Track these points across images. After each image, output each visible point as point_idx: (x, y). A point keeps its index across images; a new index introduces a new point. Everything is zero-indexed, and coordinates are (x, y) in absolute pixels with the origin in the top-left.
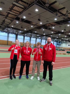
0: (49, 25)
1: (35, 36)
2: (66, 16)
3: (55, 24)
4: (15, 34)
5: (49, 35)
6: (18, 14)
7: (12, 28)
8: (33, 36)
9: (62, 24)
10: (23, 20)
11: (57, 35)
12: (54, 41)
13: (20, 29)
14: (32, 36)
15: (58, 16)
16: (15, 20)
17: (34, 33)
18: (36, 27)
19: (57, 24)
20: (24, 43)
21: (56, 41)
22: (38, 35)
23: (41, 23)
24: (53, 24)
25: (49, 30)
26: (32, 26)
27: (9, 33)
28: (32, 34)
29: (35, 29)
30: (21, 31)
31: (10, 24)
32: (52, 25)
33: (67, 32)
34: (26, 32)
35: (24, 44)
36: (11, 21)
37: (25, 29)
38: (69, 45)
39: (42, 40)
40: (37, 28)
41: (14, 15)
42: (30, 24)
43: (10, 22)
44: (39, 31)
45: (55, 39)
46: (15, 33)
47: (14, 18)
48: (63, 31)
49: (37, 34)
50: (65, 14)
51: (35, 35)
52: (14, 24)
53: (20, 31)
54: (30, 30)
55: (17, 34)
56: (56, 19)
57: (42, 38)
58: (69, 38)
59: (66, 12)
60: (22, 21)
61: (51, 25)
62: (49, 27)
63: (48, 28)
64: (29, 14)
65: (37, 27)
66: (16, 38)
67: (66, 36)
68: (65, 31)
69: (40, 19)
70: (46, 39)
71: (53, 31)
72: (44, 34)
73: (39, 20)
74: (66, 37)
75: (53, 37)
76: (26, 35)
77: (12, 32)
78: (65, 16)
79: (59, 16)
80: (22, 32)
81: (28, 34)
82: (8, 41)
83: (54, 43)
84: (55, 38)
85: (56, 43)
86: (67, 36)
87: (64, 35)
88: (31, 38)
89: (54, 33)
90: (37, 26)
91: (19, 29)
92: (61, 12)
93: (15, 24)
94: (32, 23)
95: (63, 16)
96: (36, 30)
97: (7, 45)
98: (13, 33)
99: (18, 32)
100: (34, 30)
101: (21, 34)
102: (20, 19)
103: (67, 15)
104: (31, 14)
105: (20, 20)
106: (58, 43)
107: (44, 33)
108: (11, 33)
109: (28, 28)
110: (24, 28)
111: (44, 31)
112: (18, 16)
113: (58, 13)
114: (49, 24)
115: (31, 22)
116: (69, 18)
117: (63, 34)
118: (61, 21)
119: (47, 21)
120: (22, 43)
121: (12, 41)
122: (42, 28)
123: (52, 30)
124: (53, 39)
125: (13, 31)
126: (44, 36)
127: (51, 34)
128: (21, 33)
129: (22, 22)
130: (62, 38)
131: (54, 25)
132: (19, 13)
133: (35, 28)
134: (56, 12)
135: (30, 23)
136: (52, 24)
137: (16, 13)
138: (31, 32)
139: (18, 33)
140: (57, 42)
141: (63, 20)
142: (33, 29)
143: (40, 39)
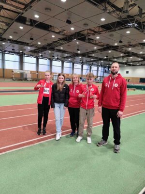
0: (89, 32)
1: (59, 58)
2: (124, 12)
3: (101, 29)
4: (18, 54)
5: (88, 53)
6: (21, 9)
7: (9, 40)
8: (56, 57)
9: (116, 30)
10: (33, 23)
11: (104, 53)
12: (99, 66)
13: (28, 44)
14: (54, 56)
15: (108, 11)
16: (15, 23)
17: (57, 49)
18: (61, 37)
19: (105, 30)
20: (38, 72)
21: (102, 66)
22: (66, 55)
23: (72, 29)
24: (97, 30)
25: (88, 42)
26: (53, 36)
27: (5, 51)
28: (53, 54)
29: (60, 42)
30: (31, 46)
31: (5, 32)
32: (95, 32)
33: (125, 46)
34: (41, 48)
35: (38, 75)
36: (6, 25)
37: (39, 43)
38: (127, 72)
39: (75, 64)
40: (63, 39)
41: (12, 11)
42: (49, 31)
43: (5, 28)
44: (68, 46)
45: (99, 62)
46: (17, 51)
47: (12, 19)
48: (116, 44)
49: (64, 52)
50: (122, 8)
51: (59, 54)
52: (14, 33)
53: (29, 48)
54: (49, 45)
55: (22, 53)
56: (103, 20)
57: (75, 61)
58: (127, 59)
59: (125, 3)
60: (31, 25)
61: (93, 32)
62: (89, 37)
63: (87, 38)
64: (47, 9)
65: (65, 37)
66: (21, 62)
67: (122, 55)
68: (121, 44)
69: (70, 20)
70: (82, 62)
71: (96, 44)
72: (79, 52)
73: (69, 22)
74: (123, 57)
75: (96, 58)
76: (40, 55)
77: (11, 50)
78: (121, 13)
79: (110, 13)
80: (33, 49)
81: (45, 53)
82: (4, 69)
83: (98, 68)
84: (101, 59)
85: (103, 68)
86: (125, 54)
87: (118, 53)
88: (51, 61)
89: (99, 50)
90: (63, 35)
91: (26, 43)
92: (114, 3)
93: (17, 33)
94: (52, 30)
95: (118, 13)
96: (61, 44)
97: (4, 77)
98: (13, 52)
99: (25, 50)
100: (57, 45)
101: (31, 53)
102: (27, 20)
103: (127, 11)
104: (50, 10)
105: (26, 23)
106: (107, 70)
107: (78, 50)
108: (9, 52)
109: (45, 40)
110: (37, 40)
111: (78, 46)
112: (23, 13)
113: (107, 6)
114: (90, 29)
115: (51, 26)
116: (129, 16)
117: (117, 51)
118: (113, 24)
119: (85, 25)
120: (34, 72)
121: (12, 70)
122: (75, 39)
123: (94, 42)
124: (98, 61)
125: (13, 46)
126: (78, 55)
127: (93, 52)
128: (31, 51)
129: (32, 27)
130: (114, 58)
131: (99, 33)
132: (23, 7)
133: (60, 39)
134: (103, 4)
135: (50, 29)
136: (95, 30)
137: (17, 8)
138: (52, 49)
139: (25, 52)
140: (105, 67)
141: (118, 20)
142: (56, 42)
143: (70, 62)
